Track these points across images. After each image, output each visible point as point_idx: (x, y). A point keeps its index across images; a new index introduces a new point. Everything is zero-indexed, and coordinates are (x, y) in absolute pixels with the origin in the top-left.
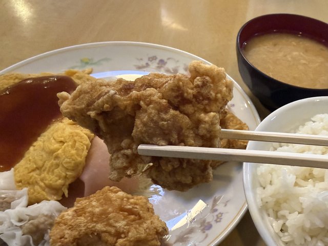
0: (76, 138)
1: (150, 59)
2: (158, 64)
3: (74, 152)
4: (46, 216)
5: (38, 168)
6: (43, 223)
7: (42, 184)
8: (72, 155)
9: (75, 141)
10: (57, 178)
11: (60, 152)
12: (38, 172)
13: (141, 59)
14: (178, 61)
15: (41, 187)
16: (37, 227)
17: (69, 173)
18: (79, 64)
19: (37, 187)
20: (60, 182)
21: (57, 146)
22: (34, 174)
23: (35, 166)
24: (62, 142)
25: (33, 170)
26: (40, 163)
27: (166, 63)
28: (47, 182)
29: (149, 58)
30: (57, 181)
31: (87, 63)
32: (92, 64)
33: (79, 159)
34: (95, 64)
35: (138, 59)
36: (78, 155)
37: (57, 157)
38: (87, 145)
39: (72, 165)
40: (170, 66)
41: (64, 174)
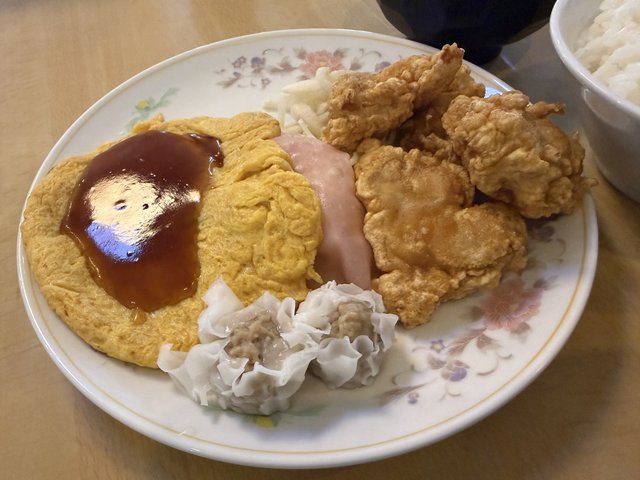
0: (286, 184)
1: (237, 64)
2: (253, 66)
3: (298, 206)
7: (271, 283)
8: (300, 211)
10: (292, 262)
11: (270, 218)
12: (248, 269)
13: (223, 71)
14: (281, 49)
15: (271, 288)
17: (308, 243)
18: (138, 115)
20: (302, 263)
22: (245, 275)
23: (238, 264)
24: (263, 203)
25: (239, 271)
27: (264, 59)
28: (278, 275)
29: (234, 64)
31: (147, 109)
32: (155, 107)
34: (159, 105)
35: (218, 73)
36: (307, 207)
37: (274, 228)
39: (309, 225)
40: (273, 61)
41: (301, 248)
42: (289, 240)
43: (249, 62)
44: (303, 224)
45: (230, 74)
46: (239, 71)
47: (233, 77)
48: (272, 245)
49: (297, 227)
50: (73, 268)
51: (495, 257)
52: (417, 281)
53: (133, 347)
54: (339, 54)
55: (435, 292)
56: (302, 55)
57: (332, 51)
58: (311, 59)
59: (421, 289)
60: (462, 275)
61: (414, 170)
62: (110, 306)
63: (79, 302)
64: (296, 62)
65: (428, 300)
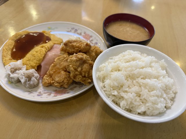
0: (41, 51)
3: (40, 55)
4: (31, 73)
5: (29, 60)
6: (30, 75)
7: (29, 65)
8: (39, 56)
9: (41, 52)
10: (34, 63)
11: (36, 55)
12: (29, 61)
14: (82, 30)
15: (29, 66)
16: (29, 76)
17: (37, 62)
18: (47, 29)
19: (28, 66)
20: (35, 65)
21: (35, 53)
22: (28, 62)
23: (28, 59)
24: (37, 52)
25: (28, 61)
26: (30, 58)
27: (78, 30)
28: (31, 64)
29: (71, 28)
30: (33, 64)
31: (50, 29)
33: (41, 58)
34: (52, 29)
35: (67, 28)
36: (41, 56)
37: (35, 57)
38: (44, 53)
39: (39, 59)
40: (79, 32)
41: (36, 62)
42: (35, 60)
43: (74, 30)
44: (38, 58)
45: (69, 30)
46: (72, 30)
47: (70, 31)
48: (33, 59)
49: (37, 58)
50: (10, 47)
51: (59, 81)
52: (47, 78)
53: (5, 62)
54: (91, 36)
55: (48, 82)
56: (85, 33)
57: (90, 35)
58: (86, 35)
59: (47, 80)
60: (54, 81)
61: (65, 61)
62: (9, 55)
63: (5, 52)
64: (83, 34)
65: (46, 82)
